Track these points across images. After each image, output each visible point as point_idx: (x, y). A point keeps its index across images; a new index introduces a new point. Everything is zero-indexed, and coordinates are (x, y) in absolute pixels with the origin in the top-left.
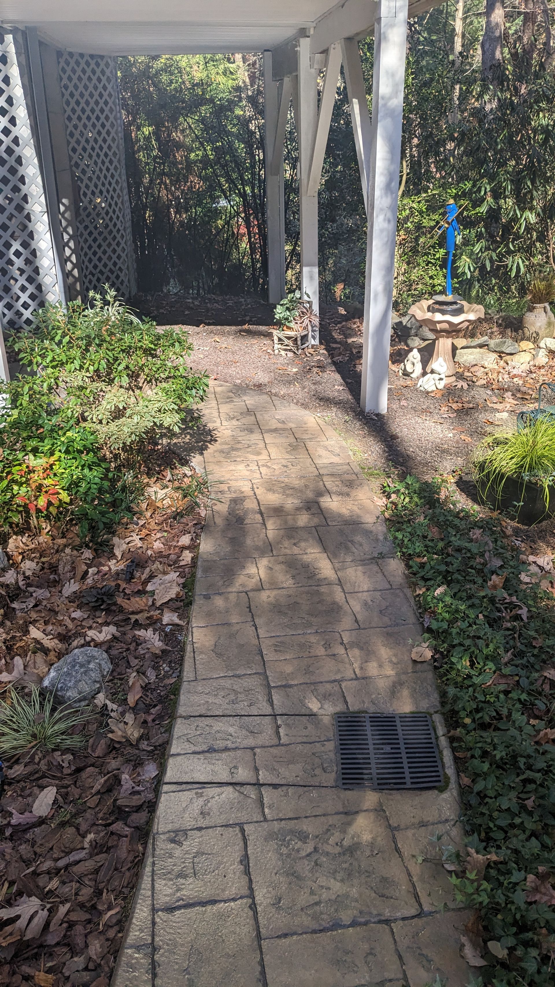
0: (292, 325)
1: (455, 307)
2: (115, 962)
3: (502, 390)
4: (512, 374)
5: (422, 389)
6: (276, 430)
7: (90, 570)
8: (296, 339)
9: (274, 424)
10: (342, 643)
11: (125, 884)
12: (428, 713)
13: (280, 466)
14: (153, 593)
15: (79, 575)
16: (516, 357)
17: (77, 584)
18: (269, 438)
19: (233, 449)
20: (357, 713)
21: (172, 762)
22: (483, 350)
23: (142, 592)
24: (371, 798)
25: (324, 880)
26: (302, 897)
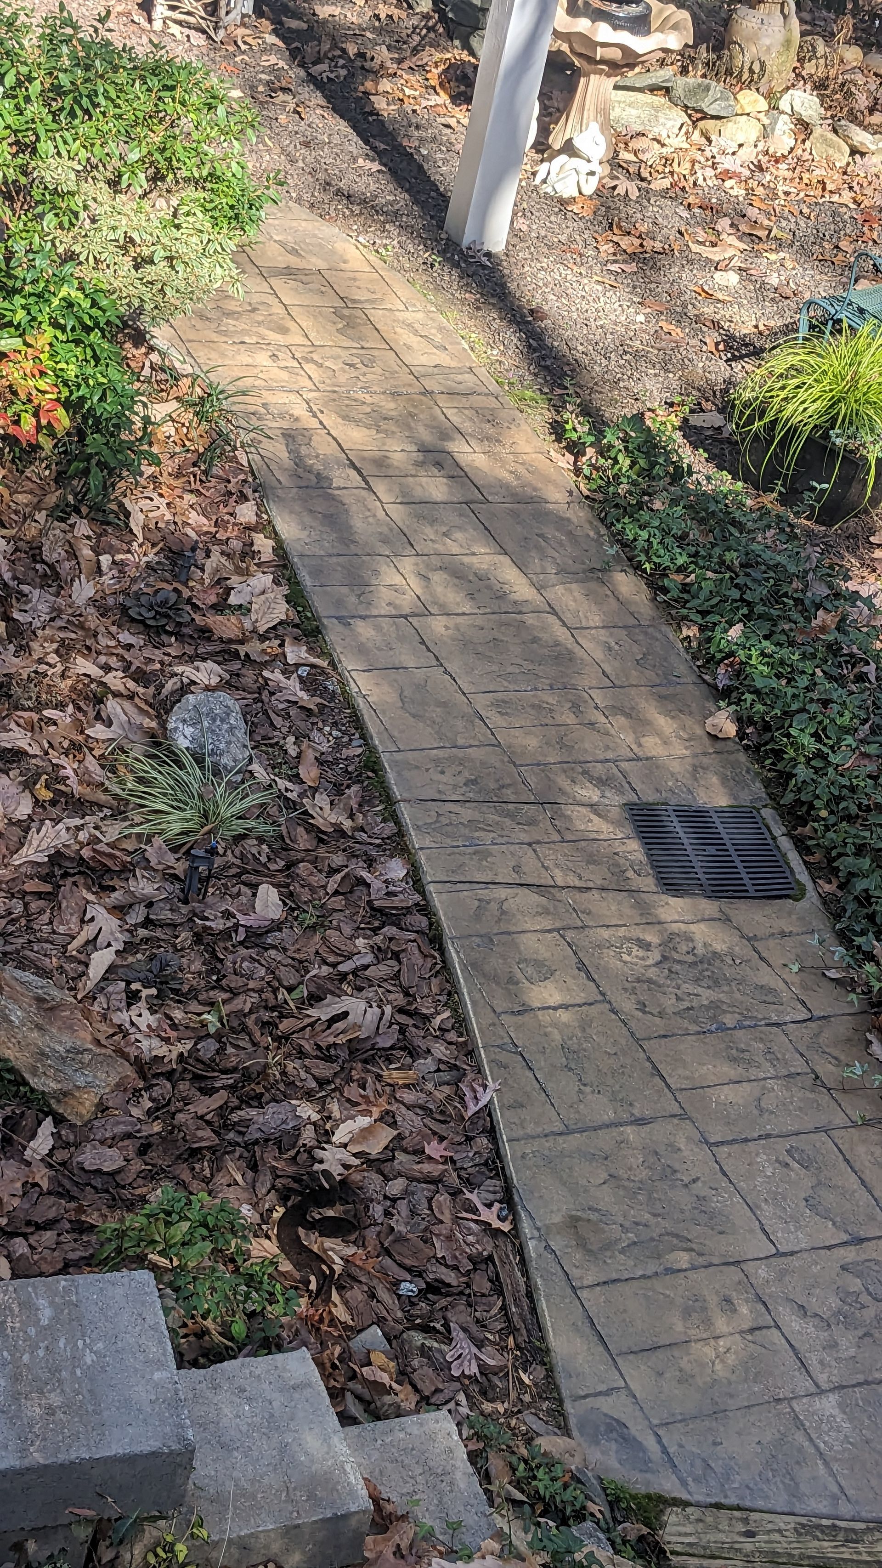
3: (709, 209)
4: (720, 169)
5: (548, 189)
7: (103, 559)
10: (597, 708)
12: (753, 808)
13: (339, 364)
14: (245, 608)
16: (728, 127)
17: (92, 584)
20: (654, 804)
21: (422, 857)
22: (659, 100)
23: (221, 607)
24: (709, 907)
25: (688, 987)
26: (669, 1003)
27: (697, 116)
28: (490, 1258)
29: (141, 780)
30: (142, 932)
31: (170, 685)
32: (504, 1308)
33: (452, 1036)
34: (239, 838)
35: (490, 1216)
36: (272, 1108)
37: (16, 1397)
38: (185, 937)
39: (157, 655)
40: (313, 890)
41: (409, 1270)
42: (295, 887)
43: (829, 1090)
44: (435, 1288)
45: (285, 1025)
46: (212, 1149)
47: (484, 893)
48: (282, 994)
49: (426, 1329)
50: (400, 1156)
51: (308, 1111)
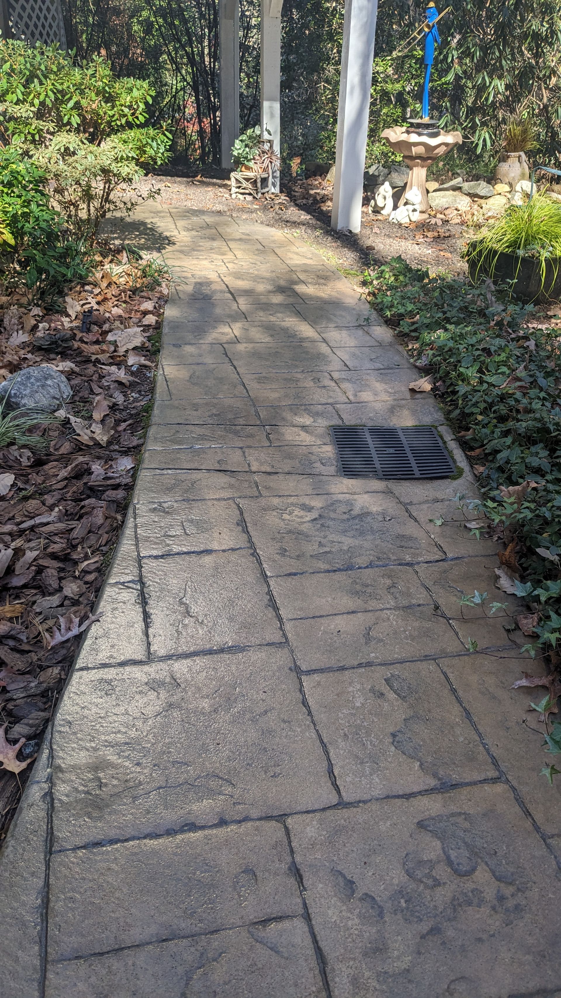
0: (251, 164)
1: (431, 131)
2: (96, 597)
4: (486, 216)
5: (394, 221)
6: (240, 240)
7: (41, 325)
8: (255, 181)
9: (238, 236)
10: (332, 379)
11: (103, 543)
12: (433, 426)
13: (248, 263)
14: (115, 343)
15: (28, 327)
16: (491, 201)
17: (26, 335)
18: (232, 245)
19: (194, 250)
20: (354, 426)
21: (146, 455)
22: (457, 193)
24: (377, 485)
25: (334, 537)
26: (311, 549)
27: (476, 197)
33: (91, 577)
43: (448, 619)
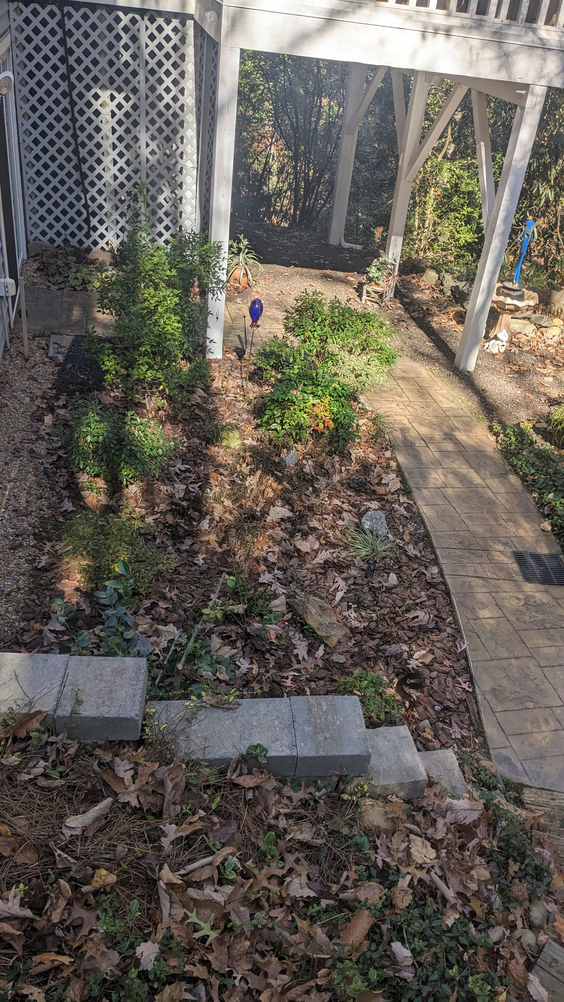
0: (380, 282)
1: (518, 293)
3: (543, 357)
4: (547, 344)
5: (488, 351)
6: (403, 378)
7: (343, 468)
9: (400, 373)
12: (557, 554)
13: (419, 407)
14: (386, 484)
15: (337, 471)
16: (550, 330)
17: (339, 475)
18: (401, 384)
19: (382, 391)
20: (522, 551)
21: (444, 566)
22: (526, 322)
23: (379, 484)
24: (541, 587)
25: (533, 614)
26: (527, 618)
27: (539, 327)
28: (465, 700)
29: (353, 538)
30: (353, 587)
31: (363, 508)
32: (470, 717)
33: (453, 626)
34: (384, 558)
35: (465, 686)
36: (393, 646)
37: (315, 733)
38: (366, 589)
39: (359, 499)
40: (407, 575)
41: (438, 702)
42: (402, 574)
44: (447, 708)
45: (398, 619)
46: (374, 658)
47: (464, 579)
48: (397, 609)
49: (443, 722)
50: (435, 664)
51: (405, 647)
